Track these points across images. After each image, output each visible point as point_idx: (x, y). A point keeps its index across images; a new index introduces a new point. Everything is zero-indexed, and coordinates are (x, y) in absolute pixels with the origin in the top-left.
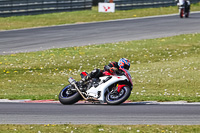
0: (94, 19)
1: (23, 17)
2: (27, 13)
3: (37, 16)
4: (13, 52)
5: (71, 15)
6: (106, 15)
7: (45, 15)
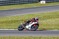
0: (39, 6)
1: (18, 5)
2: (19, 4)
3: (22, 5)
4: (15, 15)
5: (32, 4)
7: (25, 4)
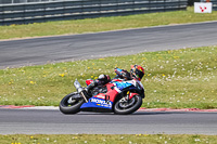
0: (189, 20)
4: (102, 56)
5: (164, 15)
6: (202, 15)
7: (136, 16)
